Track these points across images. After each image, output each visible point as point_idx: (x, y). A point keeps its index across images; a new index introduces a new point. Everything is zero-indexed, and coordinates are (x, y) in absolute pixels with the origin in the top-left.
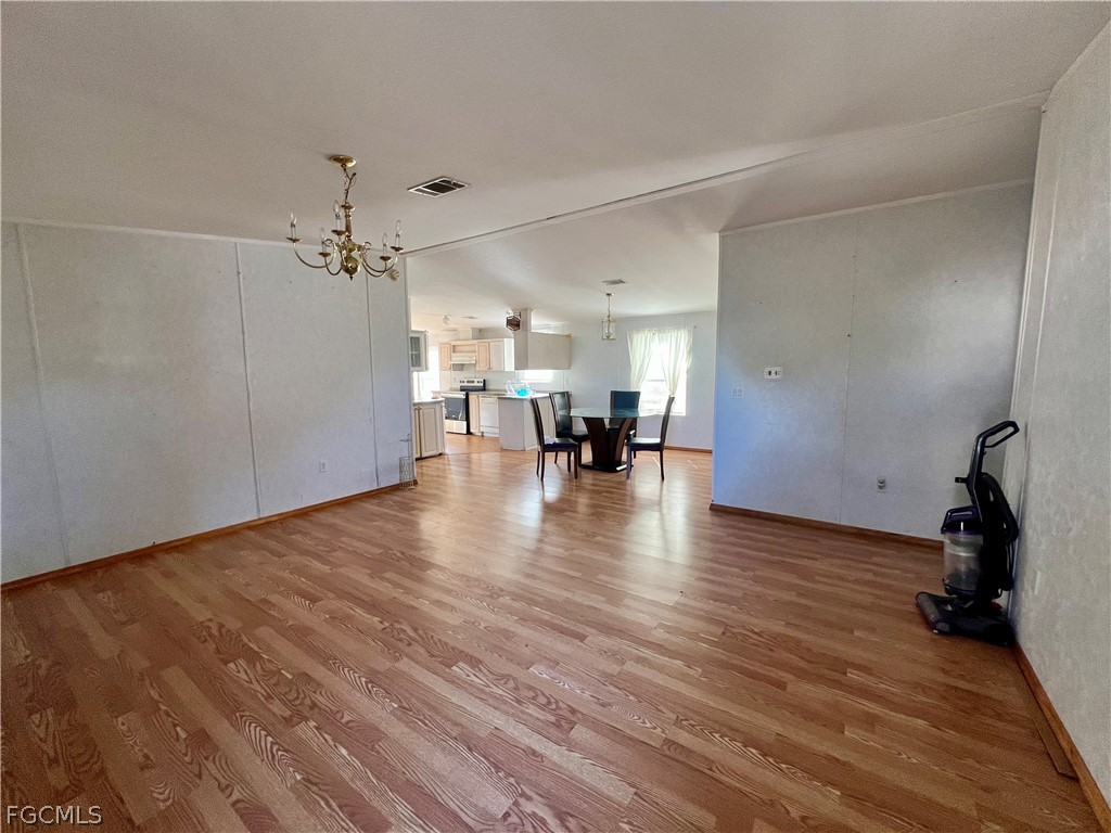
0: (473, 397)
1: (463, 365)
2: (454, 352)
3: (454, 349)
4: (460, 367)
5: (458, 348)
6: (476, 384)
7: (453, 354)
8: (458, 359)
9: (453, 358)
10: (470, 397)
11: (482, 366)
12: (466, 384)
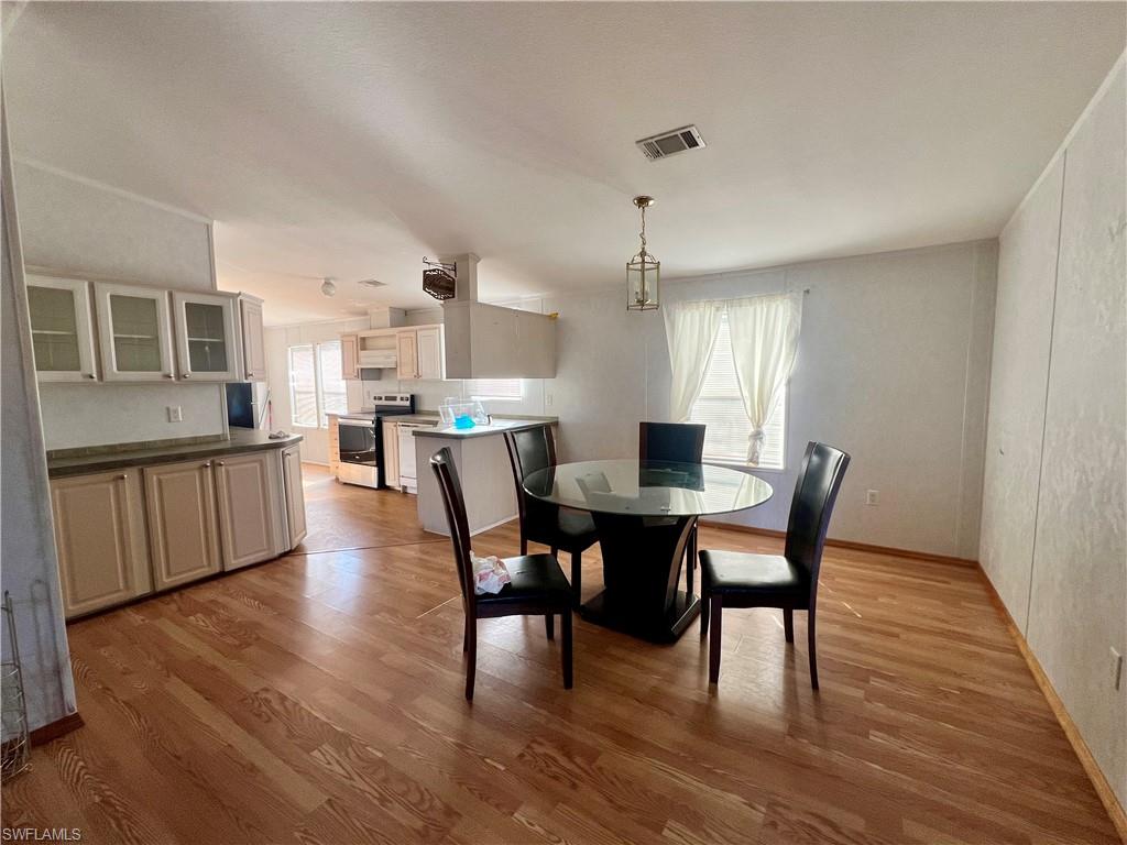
0: (389, 426)
1: (380, 370)
2: (364, 348)
3: (363, 343)
4: (376, 374)
5: (369, 343)
6: (398, 403)
7: (362, 353)
8: (371, 359)
9: (362, 360)
10: (385, 425)
11: (406, 372)
12: (384, 402)
